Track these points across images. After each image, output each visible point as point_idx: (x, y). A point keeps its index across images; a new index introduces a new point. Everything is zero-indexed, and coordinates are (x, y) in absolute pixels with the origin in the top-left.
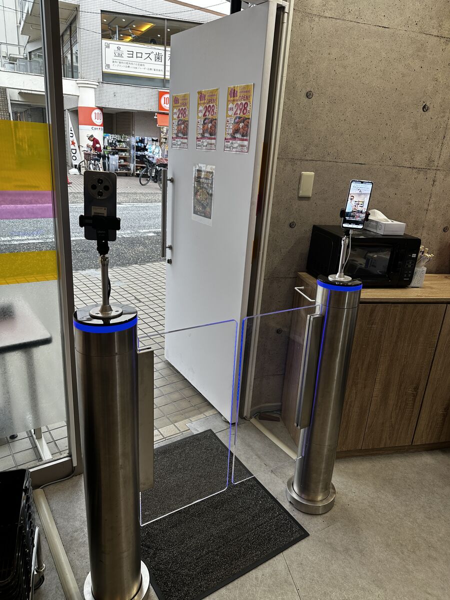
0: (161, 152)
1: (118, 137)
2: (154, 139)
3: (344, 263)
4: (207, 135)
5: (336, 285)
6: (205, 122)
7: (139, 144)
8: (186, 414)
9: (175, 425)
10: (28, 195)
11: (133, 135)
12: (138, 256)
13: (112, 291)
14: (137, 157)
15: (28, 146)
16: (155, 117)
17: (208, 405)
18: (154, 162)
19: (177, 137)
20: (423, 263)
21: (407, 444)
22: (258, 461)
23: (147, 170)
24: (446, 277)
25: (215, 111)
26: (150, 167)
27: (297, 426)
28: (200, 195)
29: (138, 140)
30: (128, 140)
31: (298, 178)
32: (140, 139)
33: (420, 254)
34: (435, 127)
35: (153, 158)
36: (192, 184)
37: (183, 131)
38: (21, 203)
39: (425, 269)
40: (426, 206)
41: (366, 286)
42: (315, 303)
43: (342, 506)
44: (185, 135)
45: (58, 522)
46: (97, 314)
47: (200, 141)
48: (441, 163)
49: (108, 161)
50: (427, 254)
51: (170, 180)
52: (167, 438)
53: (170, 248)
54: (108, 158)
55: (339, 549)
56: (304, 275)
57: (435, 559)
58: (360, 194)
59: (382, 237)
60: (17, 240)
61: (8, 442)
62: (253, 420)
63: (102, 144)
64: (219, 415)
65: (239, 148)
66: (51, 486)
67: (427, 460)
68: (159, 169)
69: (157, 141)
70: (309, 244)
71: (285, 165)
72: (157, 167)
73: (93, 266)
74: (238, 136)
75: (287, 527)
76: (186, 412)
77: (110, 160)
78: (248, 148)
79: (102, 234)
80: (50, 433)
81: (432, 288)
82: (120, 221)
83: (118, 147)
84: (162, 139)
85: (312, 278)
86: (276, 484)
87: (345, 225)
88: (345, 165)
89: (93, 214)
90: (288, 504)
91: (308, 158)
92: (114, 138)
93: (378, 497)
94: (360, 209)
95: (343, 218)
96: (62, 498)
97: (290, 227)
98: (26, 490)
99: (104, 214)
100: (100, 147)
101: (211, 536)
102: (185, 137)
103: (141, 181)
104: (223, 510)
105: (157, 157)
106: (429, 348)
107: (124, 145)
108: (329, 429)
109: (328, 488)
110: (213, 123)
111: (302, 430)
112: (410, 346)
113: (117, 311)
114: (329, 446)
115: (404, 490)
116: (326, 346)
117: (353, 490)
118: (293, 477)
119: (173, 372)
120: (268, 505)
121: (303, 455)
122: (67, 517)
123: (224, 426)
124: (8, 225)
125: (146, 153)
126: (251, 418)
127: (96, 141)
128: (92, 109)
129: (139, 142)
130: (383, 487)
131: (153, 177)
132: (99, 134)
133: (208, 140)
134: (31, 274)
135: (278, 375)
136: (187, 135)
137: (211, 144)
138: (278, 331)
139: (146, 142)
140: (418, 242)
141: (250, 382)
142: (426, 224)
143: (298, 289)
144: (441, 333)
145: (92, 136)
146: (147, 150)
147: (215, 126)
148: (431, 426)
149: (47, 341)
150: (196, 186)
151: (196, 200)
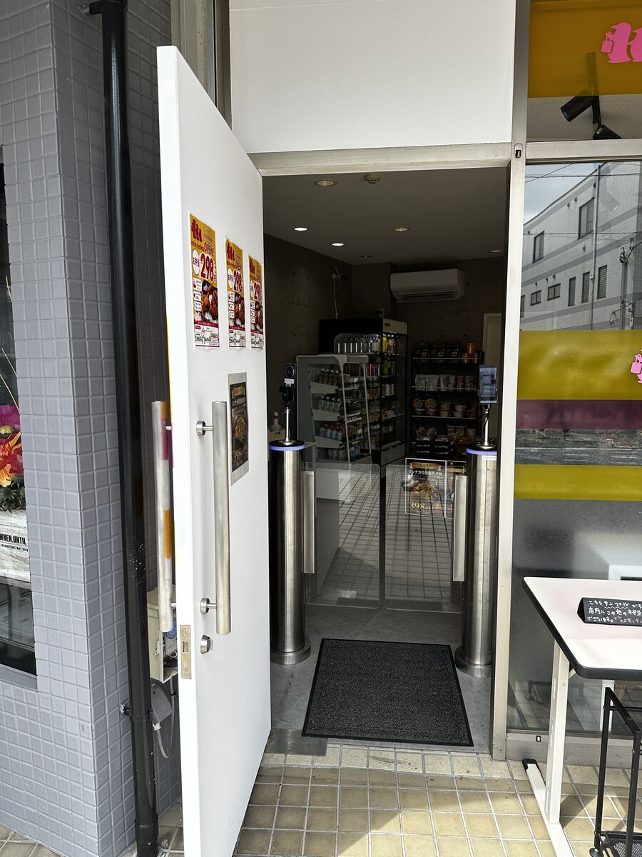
28: (238, 430)
47: (233, 332)
150: (233, 416)
151: (234, 441)
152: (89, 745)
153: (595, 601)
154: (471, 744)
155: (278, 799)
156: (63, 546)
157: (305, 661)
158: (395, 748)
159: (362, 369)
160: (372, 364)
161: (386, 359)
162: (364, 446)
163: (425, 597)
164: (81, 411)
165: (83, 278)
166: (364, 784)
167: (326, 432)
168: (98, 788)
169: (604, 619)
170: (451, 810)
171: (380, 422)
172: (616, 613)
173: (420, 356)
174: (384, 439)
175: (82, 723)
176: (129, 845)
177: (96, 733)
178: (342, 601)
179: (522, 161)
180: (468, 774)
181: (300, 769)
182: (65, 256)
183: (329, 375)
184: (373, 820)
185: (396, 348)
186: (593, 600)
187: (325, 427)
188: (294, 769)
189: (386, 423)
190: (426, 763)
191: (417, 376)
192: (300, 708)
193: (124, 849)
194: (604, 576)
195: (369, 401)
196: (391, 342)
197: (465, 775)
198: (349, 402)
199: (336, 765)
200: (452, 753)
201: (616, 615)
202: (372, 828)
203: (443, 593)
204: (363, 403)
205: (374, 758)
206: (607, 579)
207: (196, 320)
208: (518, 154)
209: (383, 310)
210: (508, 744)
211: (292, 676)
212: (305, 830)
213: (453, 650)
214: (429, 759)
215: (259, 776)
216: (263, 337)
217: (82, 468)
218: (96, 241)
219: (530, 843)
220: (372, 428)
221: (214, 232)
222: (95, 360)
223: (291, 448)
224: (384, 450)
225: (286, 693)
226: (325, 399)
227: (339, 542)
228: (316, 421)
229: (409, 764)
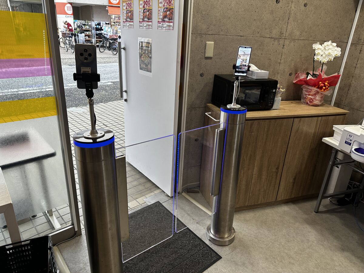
0: (112, 31)
1: (83, 22)
2: (107, 23)
3: (236, 97)
4: (146, 19)
5: (231, 110)
6: (144, 11)
7: (98, 26)
8: (143, 193)
9: (136, 201)
10: (26, 61)
11: (93, 21)
12: (103, 97)
13: (97, 121)
14: (97, 35)
15: (23, 29)
16: (106, 9)
17: (156, 187)
18: (108, 37)
19: (127, 21)
20: (279, 95)
21: (273, 201)
22: (188, 217)
23: (103, 43)
24: (292, 103)
25: (150, 4)
26: (105, 40)
27: (212, 195)
28: (143, 58)
29: (97, 24)
30: (90, 24)
31: (204, 46)
32: (98, 23)
33: (277, 90)
34: (283, 13)
35: (107, 35)
36: (138, 51)
37: (130, 17)
38: (23, 66)
39: (281, 98)
40: (279, 61)
41: (250, 110)
42: (219, 122)
43: (239, 239)
44: (131, 20)
45: (69, 265)
46: (89, 136)
47: (142, 23)
48: (287, 35)
49: (78, 37)
50: (281, 89)
51: (123, 48)
52: (132, 209)
53: (126, 91)
54: (78, 36)
55: (239, 264)
56: (210, 105)
57: (293, 264)
58: (244, 55)
59: (255, 80)
60: (22, 91)
61: (31, 220)
62: (184, 194)
63: (73, 27)
64: (163, 192)
65: (167, 28)
66: (62, 244)
67: (284, 208)
68: (111, 42)
69: (108, 24)
70: (212, 86)
71: (196, 38)
72: (110, 40)
73: (74, 105)
74: (166, 20)
75: (209, 254)
76: (143, 192)
77: (79, 37)
78: (173, 27)
79: (89, 84)
80: (58, 212)
81: (284, 109)
82: (100, 75)
83: (84, 29)
84: (112, 23)
85: (215, 107)
86: (200, 230)
87: (236, 74)
88: (231, 37)
89: (82, 72)
90: (208, 241)
91: (210, 33)
92: (81, 23)
93: (259, 232)
94: (244, 64)
95: (235, 70)
96: (70, 250)
97: (201, 76)
98: (50, 249)
99: (89, 72)
100: (72, 28)
101: (164, 264)
102: (132, 21)
103: (100, 50)
104: (170, 248)
105: (109, 34)
106: (285, 144)
107: (87, 27)
108: (230, 196)
109: (231, 230)
110: (150, 12)
111: (214, 197)
112: (274, 144)
113: (101, 133)
114: (231, 205)
115: (273, 227)
116: (227, 147)
117: (245, 229)
118: (210, 225)
119: (132, 169)
120: (196, 243)
121: (216, 212)
122: (75, 262)
123: (167, 198)
124: (15, 81)
125: (102, 32)
126: (182, 192)
127: (69, 25)
128: (66, 4)
129: (97, 25)
130: (261, 226)
131: (107, 47)
132: (71, 20)
133: (147, 23)
134: (35, 112)
135: (197, 166)
136: (133, 20)
137: (149, 25)
138: (196, 140)
139: (102, 25)
140: (276, 82)
141: (181, 171)
142: (279, 71)
143: (208, 114)
144: (291, 135)
145: (66, 22)
146: (102, 30)
147: (151, 14)
148: (286, 189)
149: (53, 155)
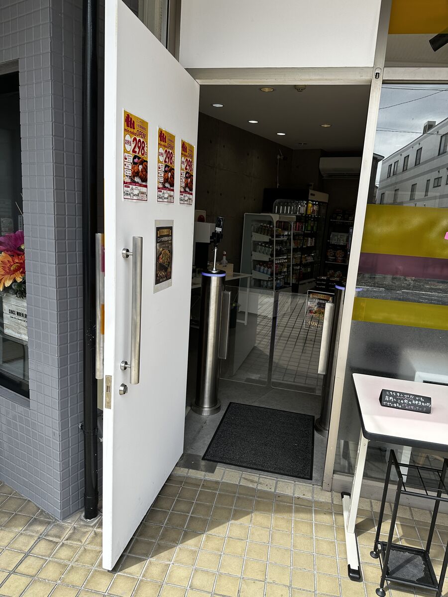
6: (166, 169)
19: (133, 182)
25: (173, 160)
37: (140, 175)
47: (161, 192)
102: (144, 183)
110: (172, 172)
136: (146, 181)
137: (171, 196)
147: (173, 176)
150: (158, 248)
151: (158, 265)
152: (57, 444)
153: (391, 393)
154: (311, 479)
155: (178, 495)
156: (46, 321)
157: (215, 415)
158: (260, 475)
159: (291, 226)
160: (299, 222)
161: (310, 220)
162: (288, 280)
163: (305, 384)
164: (60, 237)
165: (65, 150)
166: (234, 493)
167: (260, 268)
168: (62, 471)
169: (395, 404)
170: (286, 516)
171: (301, 264)
172: (404, 402)
173: (336, 218)
174: (302, 277)
175: (54, 430)
176: (81, 508)
177: (62, 438)
178: (249, 380)
179: (380, 81)
180: (304, 496)
181: (196, 479)
182: (52, 135)
183: (266, 228)
184: (234, 515)
185: (319, 212)
186: (389, 391)
187: (260, 265)
188: (192, 478)
189: (306, 265)
190: (278, 486)
191: (333, 233)
192: (206, 442)
193: (77, 510)
194: (411, 378)
195: (293, 249)
196: (315, 208)
197: (301, 496)
198: (279, 248)
199: (219, 480)
200: (297, 483)
201: (404, 403)
202: (232, 519)
203: (319, 383)
204: (289, 251)
205: (245, 479)
206: (414, 381)
207: (126, 181)
208: (377, 76)
209: (313, 184)
210: (334, 481)
211: (205, 423)
212: (190, 515)
213: (315, 419)
214: (280, 484)
215: (169, 480)
216: (193, 197)
217: (59, 273)
218: (75, 125)
219: (332, 542)
220: (295, 268)
221: (147, 123)
222: (71, 204)
223: (217, 275)
224: (301, 284)
225: (199, 432)
226: (261, 245)
227: (255, 343)
228: (254, 260)
229: (267, 485)
